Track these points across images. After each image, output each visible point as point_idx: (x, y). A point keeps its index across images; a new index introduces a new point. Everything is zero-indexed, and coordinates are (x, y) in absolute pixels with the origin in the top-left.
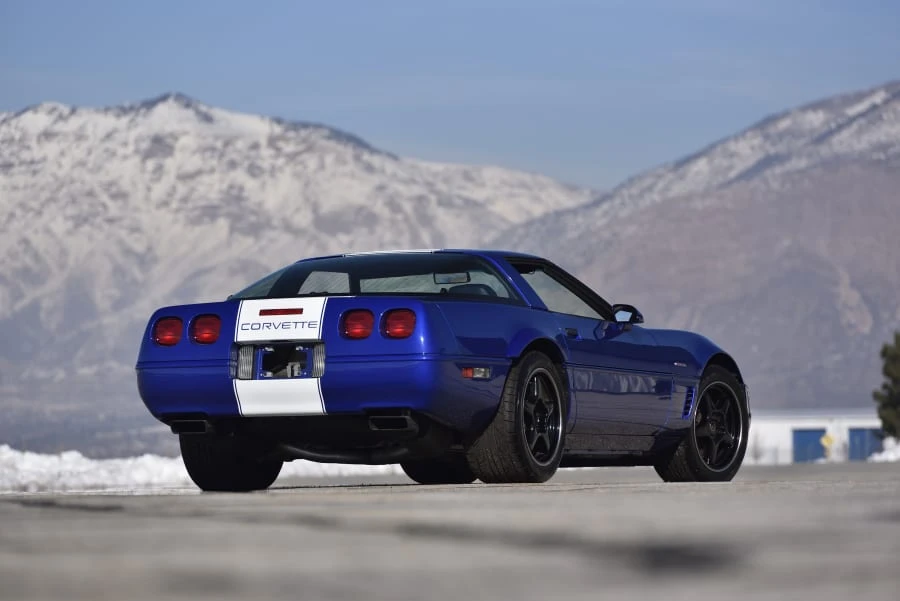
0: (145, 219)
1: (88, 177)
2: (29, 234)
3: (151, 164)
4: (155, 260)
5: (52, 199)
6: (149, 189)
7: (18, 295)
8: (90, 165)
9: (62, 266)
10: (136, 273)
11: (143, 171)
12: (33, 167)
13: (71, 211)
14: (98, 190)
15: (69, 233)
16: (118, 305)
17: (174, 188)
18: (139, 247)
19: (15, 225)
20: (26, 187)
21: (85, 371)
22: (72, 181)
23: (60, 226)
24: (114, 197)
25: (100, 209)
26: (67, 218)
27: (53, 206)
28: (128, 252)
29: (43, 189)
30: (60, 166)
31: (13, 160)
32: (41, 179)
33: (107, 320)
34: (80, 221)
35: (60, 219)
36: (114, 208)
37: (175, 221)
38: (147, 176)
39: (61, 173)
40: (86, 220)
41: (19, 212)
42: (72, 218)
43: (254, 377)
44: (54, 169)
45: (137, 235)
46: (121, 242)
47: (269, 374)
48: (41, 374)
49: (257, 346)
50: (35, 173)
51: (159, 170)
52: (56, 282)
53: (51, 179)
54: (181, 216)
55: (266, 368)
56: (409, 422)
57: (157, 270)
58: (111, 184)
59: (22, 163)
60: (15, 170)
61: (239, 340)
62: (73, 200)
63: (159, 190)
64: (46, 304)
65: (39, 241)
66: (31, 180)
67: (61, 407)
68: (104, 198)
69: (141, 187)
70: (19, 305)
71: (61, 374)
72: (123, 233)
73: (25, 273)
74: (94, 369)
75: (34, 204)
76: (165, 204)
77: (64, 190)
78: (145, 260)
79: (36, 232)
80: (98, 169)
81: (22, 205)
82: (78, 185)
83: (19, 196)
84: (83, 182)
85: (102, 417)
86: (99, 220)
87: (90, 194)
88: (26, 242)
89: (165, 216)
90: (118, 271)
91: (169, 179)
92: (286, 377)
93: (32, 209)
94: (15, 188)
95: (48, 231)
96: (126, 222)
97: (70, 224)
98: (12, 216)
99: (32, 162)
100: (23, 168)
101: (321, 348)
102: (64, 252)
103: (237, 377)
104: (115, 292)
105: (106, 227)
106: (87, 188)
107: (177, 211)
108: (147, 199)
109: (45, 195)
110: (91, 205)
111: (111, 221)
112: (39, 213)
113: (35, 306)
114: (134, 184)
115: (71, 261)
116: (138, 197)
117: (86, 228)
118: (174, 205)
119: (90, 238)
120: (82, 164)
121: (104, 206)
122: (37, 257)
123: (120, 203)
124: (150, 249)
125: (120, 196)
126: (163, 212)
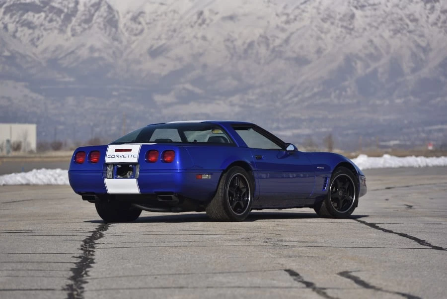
0: (426, 31)
1: (399, 11)
2: (373, 38)
3: (429, 6)
4: (431, 50)
5: (384, 22)
6: (428, 17)
7: (367, 66)
8: (401, 6)
9: (388, 53)
10: (422, 56)
11: (425, 9)
12: (375, 7)
13: (392, 27)
14: (405, 18)
15: (391, 37)
16: (414, 70)
17: (439, 17)
18: (423, 44)
19: (366, 33)
20: (371, 16)
21: (398, 101)
22: (393, 13)
23: (387, 34)
24: (412, 21)
25: (405, 26)
26: (390, 30)
27: (384, 25)
28: (418, 46)
29: (379, 17)
30: (387, 6)
31: (366, 4)
32: (378, 13)
33: (408, 78)
34: (396, 32)
35: (387, 31)
36: (412, 26)
37: (440, 32)
38: (427, 12)
39: (387, 10)
40: (399, 32)
41: (368, 28)
42: (392, 30)
43: (113, 178)
44: (385, 8)
45: (422, 38)
46: (415, 41)
47: (119, 176)
48: (378, 102)
49: (114, 164)
50: (375, 9)
51: (433, 9)
52: (385, 60)
53: (383, 13)
54: (443, 30)
55: (118, 174)
56: (173, 198)
57: (432, 55)
58: (410, 15)
59: (370, 5)
60: (366, 8)
61: (107, 162)
62: (393, 22)
63: (433, 18)
64: (380, 70)
65: (377, 41)
66: (373, 13)
67: (387, 117)
68: (408, 21)
69: (424, 16)
70: (369, 70)
71: (387, 102)
72: (416, 38)
73: (371, 56)
74: (403, 100)
75: (375, 24)
76: (435, 24)
77: (389, 17)
78: (426, 50)
79: (376, 37)
80: (404, 8)
81: (369, 25)
82: (395, 16)
83: (368, 20)
84: (397, 14)
85: (406, 122)
86: (405, 32)
87: (401, 19)
88: (371, 41)
89: (435, 29)
90: (414, 55)
91: (437, 13)
92: (126, 178)
93: (374, 26)
94: (366, 17)
95: (381, 36)
96: (418, 32)
97: (392, 33)
98: (365, 29)
99: (374, 5)
100: (370, 8)
101: (138, 166)
102: (389, 46)
103: (106, 177)
104: (413, 65)
105: (408, 34)
106: (399, 16)
107: (441, 27)
108: (427, 21)
109: (380, 20)
110: (401, 25)
111: (410, 32)
112: (377, 28)
113: (375, 71)
114: (421, 15)
115: (392, 50)
116: (423, 21)
117: (399, 35)
118: (439, 25)
119: (401, 40)
120: (397, 5)
121: (407, 25)
122: (376, 48)
123: (414, 23)
124: (428, 45)
125: (415, 20)
126: (434, 27)
